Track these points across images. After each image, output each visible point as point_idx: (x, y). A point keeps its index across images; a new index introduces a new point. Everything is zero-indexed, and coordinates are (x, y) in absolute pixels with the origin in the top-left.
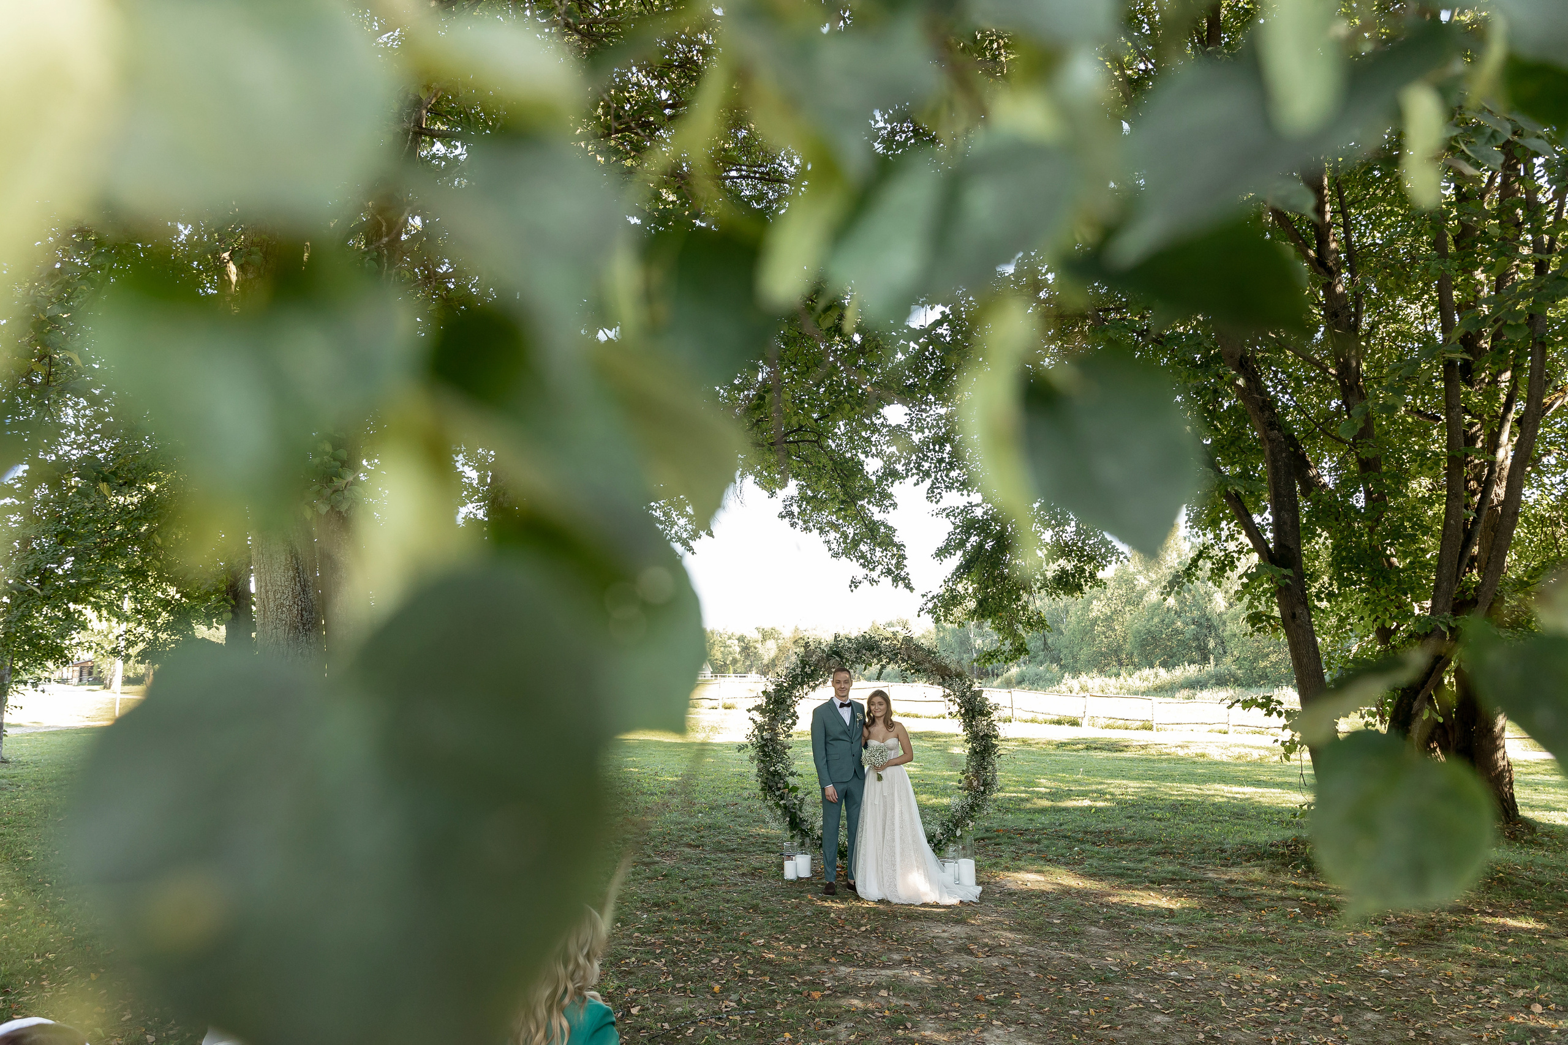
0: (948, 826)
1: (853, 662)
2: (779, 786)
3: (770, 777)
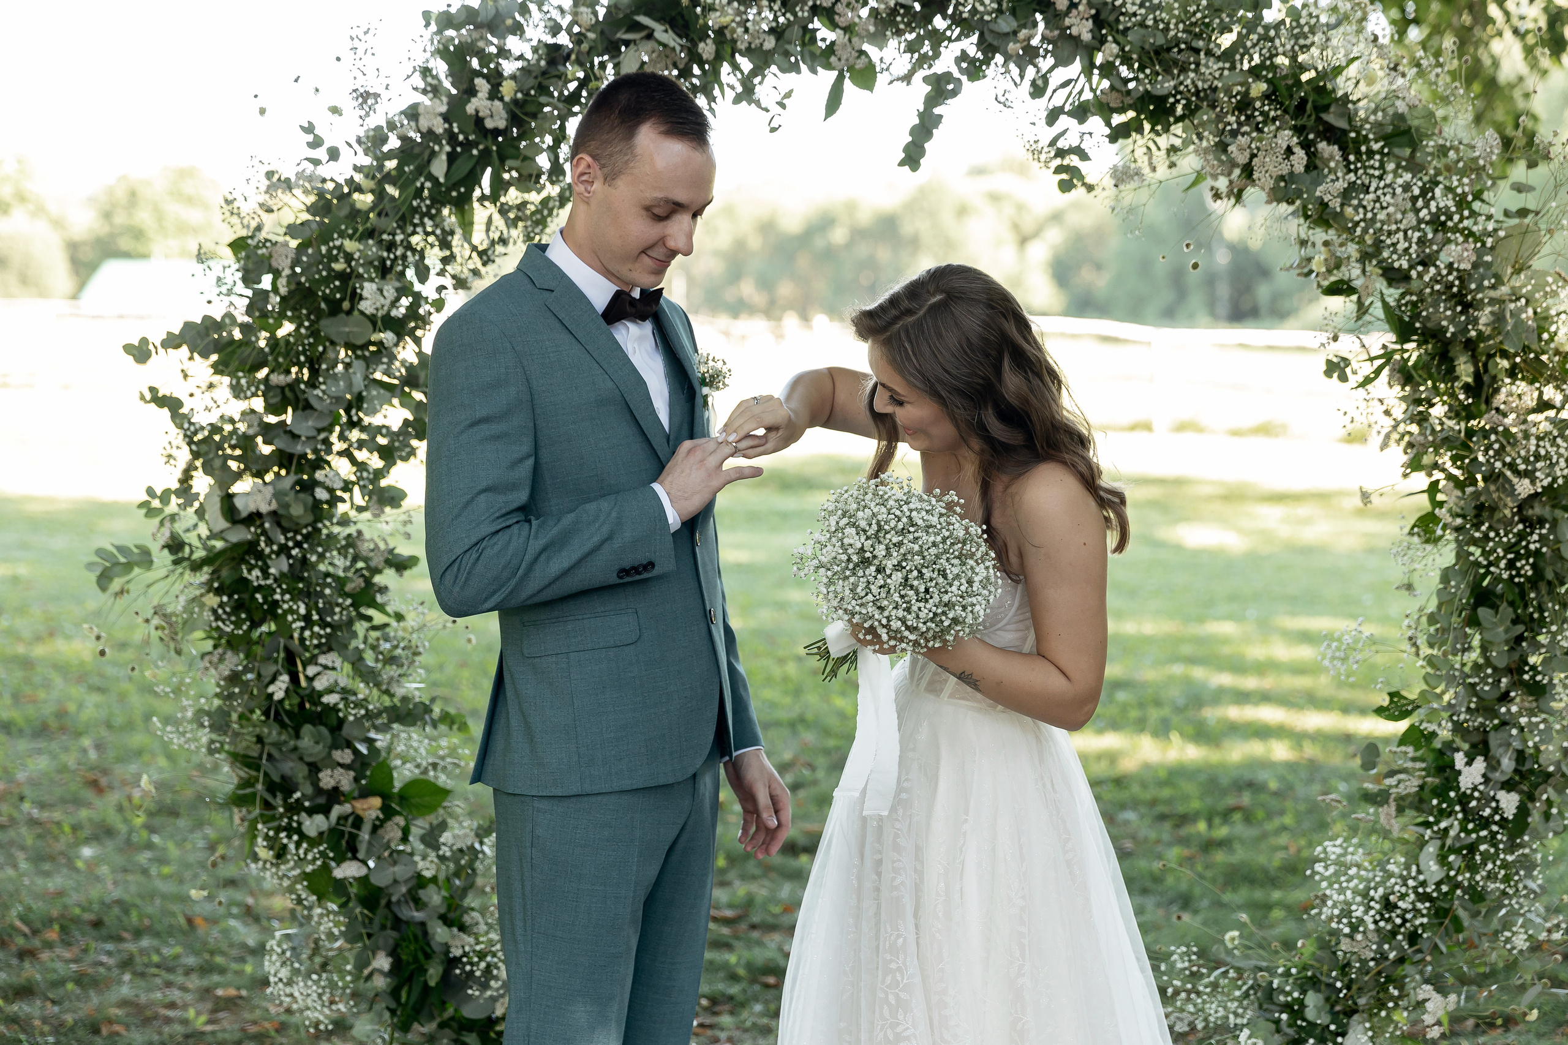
0: (1296, 1010)
1: (762, 60)
2: (327, 779)
3: (273, 733)
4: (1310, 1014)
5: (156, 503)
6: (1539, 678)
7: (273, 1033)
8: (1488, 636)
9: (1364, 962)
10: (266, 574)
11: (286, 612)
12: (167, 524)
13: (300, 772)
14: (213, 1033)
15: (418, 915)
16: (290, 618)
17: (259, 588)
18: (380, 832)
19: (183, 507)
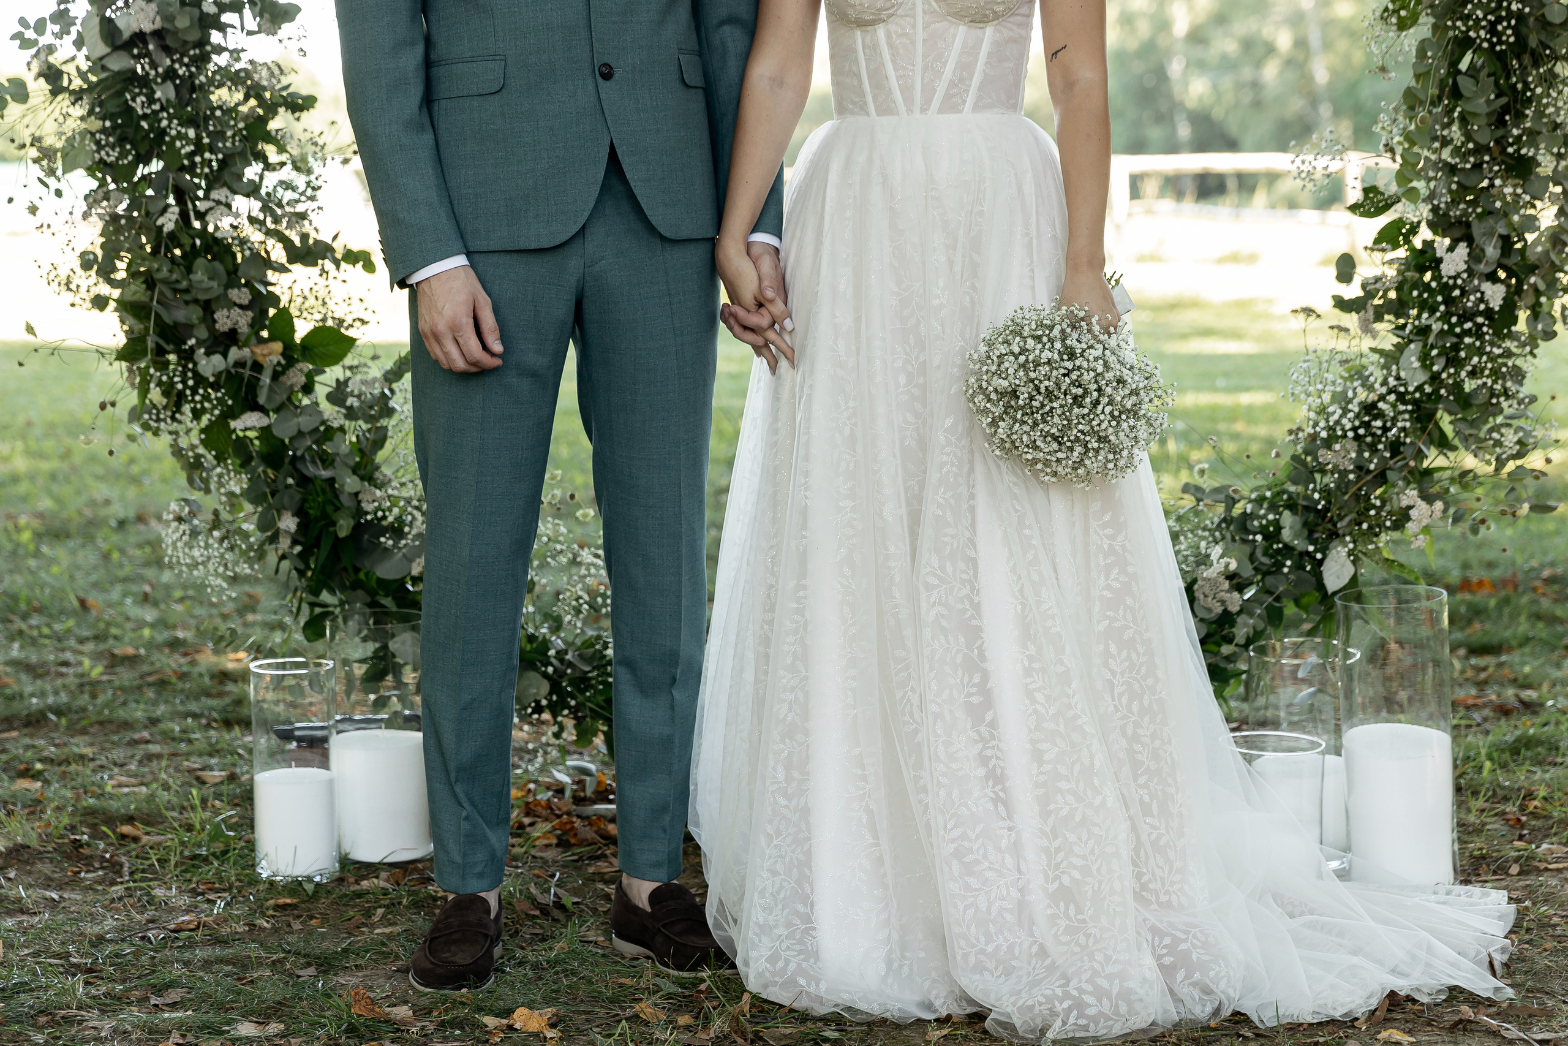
3: (163, 269)
4: (1286, 534)
5: (30, 34)
6: (1524, 151)
7: (174, 680)
8: (1469, 108)
9: (1344, 473)
10: (151, 100)
11: (173, 139)
12: (42, 56)
13: (194, 314)
14: (109, 681)
15: (325, 474)
16: (178, 144)
17: (145, 117)
18: (283, 379)
19: (59, 36)
